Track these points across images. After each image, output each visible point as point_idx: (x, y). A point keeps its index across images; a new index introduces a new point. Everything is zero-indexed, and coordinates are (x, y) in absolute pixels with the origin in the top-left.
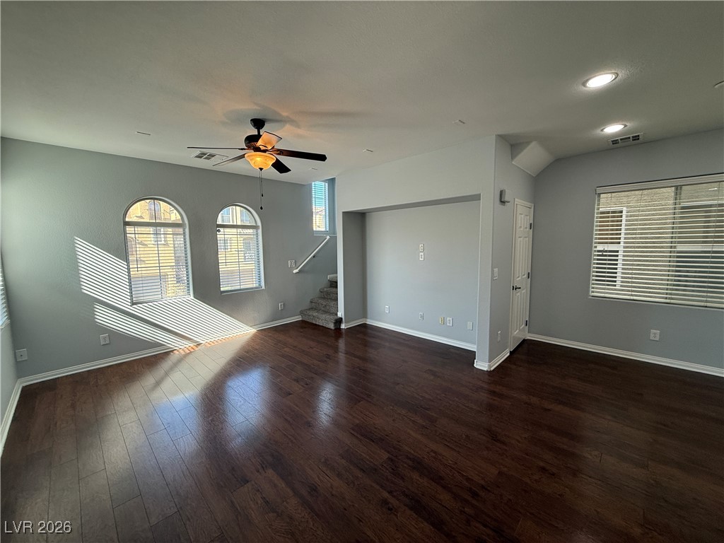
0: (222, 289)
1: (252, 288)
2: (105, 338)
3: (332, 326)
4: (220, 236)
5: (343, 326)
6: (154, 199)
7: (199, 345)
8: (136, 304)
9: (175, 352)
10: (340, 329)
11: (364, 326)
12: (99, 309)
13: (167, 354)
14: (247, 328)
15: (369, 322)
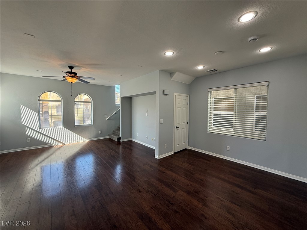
0: (76, 125)
1: (88, 125)
2: (28, 140)
3: (116, 140)
4: (75, 106)
5: (121, 141)
6: (51, 92)
7: (65, 144)
8: (41, 128)
9: (54, 147)
10: (120, 142)
11: (131, 141)
12: (27, 130)
13: (51, 147)
14: (86, 140)
15: (133, 140)
